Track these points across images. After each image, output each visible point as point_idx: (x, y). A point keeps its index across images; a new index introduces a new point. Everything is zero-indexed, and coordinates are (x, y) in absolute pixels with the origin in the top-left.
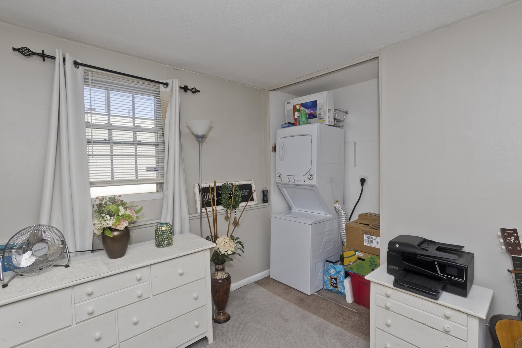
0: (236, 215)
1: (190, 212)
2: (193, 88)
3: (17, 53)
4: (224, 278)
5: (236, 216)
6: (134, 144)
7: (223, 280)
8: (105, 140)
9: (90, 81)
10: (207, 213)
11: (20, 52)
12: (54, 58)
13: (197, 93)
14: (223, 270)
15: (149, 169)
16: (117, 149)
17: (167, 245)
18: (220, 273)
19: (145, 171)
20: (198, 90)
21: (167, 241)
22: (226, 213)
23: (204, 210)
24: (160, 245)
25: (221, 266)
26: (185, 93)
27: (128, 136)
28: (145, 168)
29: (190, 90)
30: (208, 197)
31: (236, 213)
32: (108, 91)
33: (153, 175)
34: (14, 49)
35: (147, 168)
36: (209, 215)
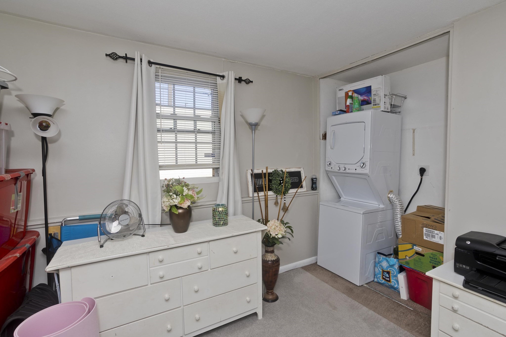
0: (285, 200)
1: (243, 197)
2: (247, 79)
3: (108, 58)
4: (273, 260)
5: (285, 202)
6: (194, 132)
7: (273, 261)
8: (171, 129)
9: (160, 77)
10: (259, 198)
11: (110, 57)
12: (133, 59)
13: (251, 83)
14: (272, 252)
15: (207, 155)
16: (181, 137)
17: (223, 224)
18: (270, 255)
19: (204, 156)
20: (251, 81)
21: (223, 221)
22: (276, 198)
23: (256, 194)
24: (217, 224)
25: (271, 248)
26: (239, 84)
27: (189, 125)
28: (204, 154)
29: (244, 81)
30: (259, 183)
31: (285, 199)
32: (174, 85)
33: (209, 160)
34: (107, 55)
35: (205, 154)
36: (260, 200)
